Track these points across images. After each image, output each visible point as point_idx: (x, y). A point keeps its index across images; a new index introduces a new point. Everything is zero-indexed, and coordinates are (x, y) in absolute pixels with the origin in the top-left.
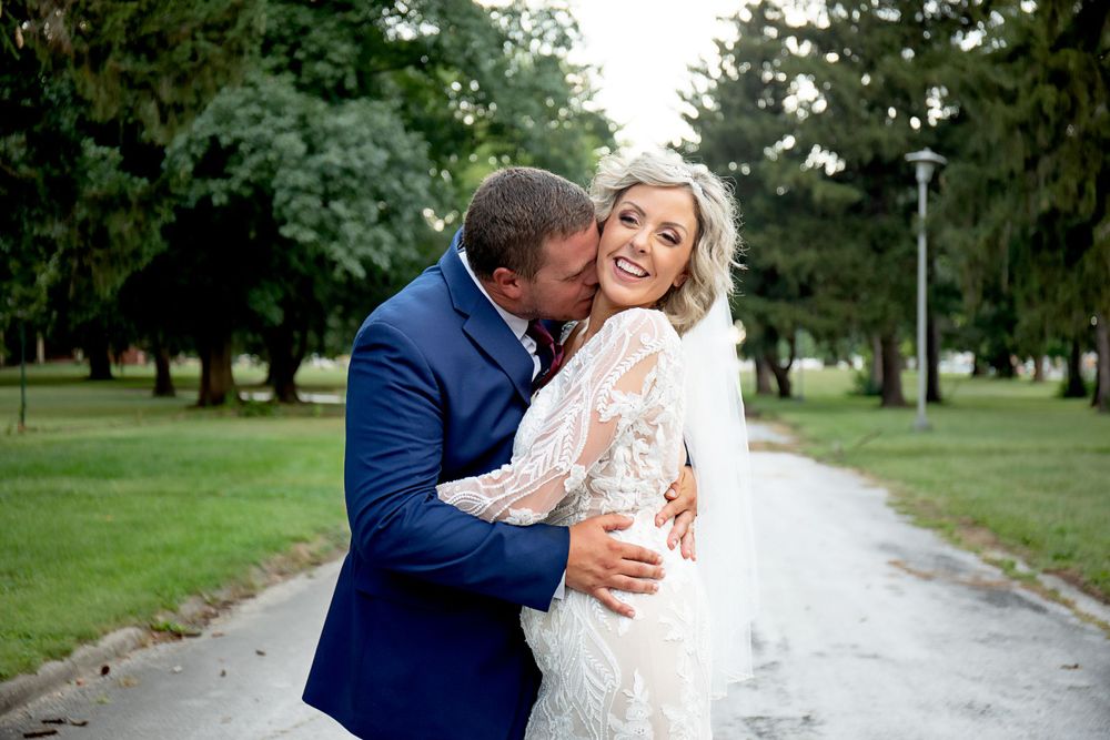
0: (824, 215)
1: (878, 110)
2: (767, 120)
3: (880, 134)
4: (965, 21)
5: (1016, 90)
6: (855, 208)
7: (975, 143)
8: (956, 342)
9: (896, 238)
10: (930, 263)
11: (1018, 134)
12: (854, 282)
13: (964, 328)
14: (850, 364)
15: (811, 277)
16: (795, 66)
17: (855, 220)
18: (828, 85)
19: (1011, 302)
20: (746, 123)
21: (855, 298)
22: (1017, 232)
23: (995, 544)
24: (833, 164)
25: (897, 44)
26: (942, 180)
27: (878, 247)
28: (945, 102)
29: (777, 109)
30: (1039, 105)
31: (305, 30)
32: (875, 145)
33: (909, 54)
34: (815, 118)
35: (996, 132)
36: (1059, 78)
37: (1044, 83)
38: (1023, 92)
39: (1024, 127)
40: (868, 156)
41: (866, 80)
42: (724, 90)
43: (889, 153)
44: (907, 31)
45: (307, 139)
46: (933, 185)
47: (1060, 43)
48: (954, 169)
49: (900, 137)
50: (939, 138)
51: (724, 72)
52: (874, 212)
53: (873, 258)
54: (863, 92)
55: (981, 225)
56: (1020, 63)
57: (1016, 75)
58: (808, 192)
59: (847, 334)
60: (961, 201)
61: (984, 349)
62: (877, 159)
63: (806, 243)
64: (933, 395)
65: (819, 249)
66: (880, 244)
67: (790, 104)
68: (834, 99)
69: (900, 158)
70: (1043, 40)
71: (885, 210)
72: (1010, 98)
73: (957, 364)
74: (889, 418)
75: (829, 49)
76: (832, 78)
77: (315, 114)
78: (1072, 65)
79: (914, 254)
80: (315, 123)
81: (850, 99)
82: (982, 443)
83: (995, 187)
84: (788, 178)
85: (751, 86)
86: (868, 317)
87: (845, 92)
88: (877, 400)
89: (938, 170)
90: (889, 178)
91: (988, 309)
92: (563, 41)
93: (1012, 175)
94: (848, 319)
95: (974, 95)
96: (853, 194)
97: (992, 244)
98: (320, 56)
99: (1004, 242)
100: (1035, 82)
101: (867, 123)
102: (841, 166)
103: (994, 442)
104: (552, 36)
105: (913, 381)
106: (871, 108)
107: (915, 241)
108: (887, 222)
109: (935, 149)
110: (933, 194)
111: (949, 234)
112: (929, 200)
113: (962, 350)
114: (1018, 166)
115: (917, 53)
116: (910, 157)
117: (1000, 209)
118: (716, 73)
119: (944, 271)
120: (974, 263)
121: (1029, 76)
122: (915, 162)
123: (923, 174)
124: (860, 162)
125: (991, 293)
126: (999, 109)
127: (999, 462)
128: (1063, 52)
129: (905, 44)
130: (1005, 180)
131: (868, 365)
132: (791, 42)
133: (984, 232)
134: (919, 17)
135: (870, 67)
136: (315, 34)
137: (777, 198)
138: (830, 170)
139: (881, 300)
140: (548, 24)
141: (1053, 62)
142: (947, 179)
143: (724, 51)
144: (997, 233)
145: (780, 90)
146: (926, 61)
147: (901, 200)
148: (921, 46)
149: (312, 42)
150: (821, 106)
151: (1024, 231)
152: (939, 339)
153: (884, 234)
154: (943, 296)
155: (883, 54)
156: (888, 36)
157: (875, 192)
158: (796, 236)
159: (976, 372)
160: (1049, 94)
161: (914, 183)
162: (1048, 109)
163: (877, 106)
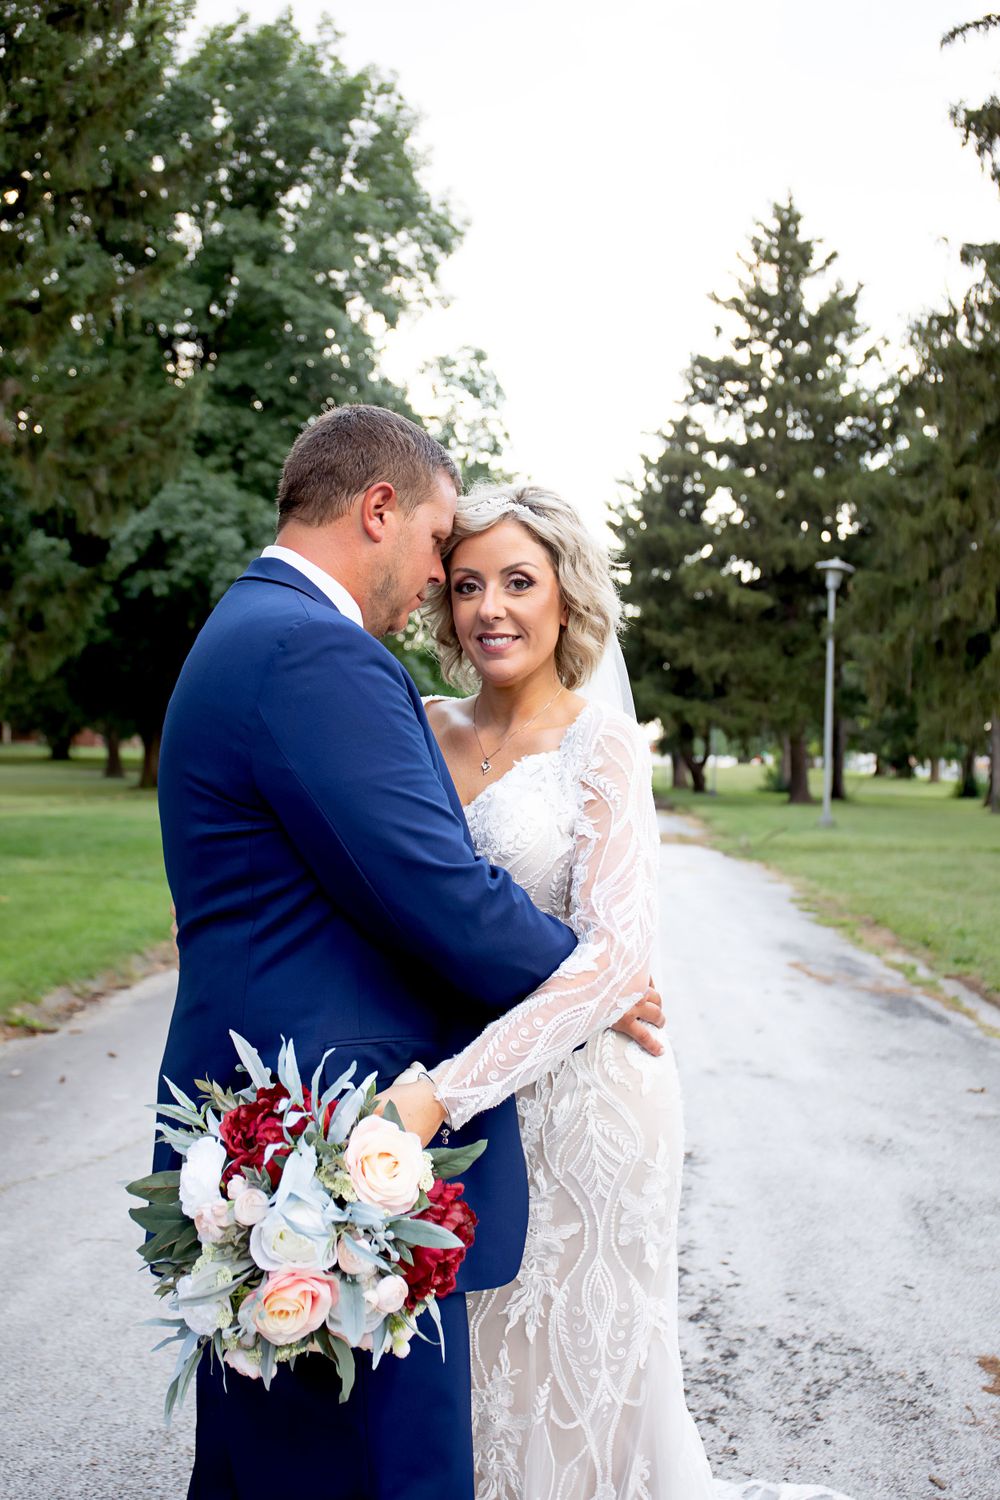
0: (739, 620)
1: (791, 523)
2: (687, 529)
3: (792, 544)
4: (873, 443)
5: (921, 504)
6: (768, 614)
7: (881, 556)
8: (860, 744)
9: (805, 643)
10: (837, 668)
11: (923, 544)
12: (766, 684)
13: (867, 730)
14: (763, 762)
15: (725, 678)
16: (714, 480)
17: (768, 626)
18: (744, 498)
19: (913, 707)
20: (666, 531)
21: (766, 700)
22: (920, 638)
23: (895, 945)
24: (749, 572)
25: (810, 461)
26: (850, 586)
27: (788, 651)
28: (853, 518)
29: (695, 518)
30: (943, 518)
31: (248, 432)
32: (788, 554)
33: (819, 472)
34: (732, 529)
35: (902, 542)
36: (963, 494)
37: (948, 497)
38: (928, 505)
39: (929, 538)
40: (781, 565)
41: (781, 494)
42: (648, 502)
43: (800, 563)
44: (820, 449)
45: (246, 536)
46: (842, 591)
47: (963, 460)
48: (860, 576)
49: (811, 547)
50: (848, 550)
51: (649, 485)
52: (785, 618)
53: (784, 661)
54: (777, 505)
55: (887, 631)
56: (924, 479)
57: (921, 489)
58: (724, 598)
59: (758, 733)
60: (868, 607)
61: (886, 751)
62: (789, 568)
63: (723, 644)
64: (837, 793)
65: (733, 652)
66: (791, 649)
67: (709, 516)
68: (751, 511)
69: (811, 567)
70: (947, 457)
71: (796, 616)
72: (916, 510)
73: (862, 764)
74: (796, 813)
75: (746, 465)
76: (748, 491)
77: (254, 511)
78: (974, 480)
79: (822, 659)
80: (254, 519)
81: (765, 512)
82: (882, 840)
83: (900, 595)
84: (705, 583)
85: (673, 497)
86: (778, 717)
87: (760, 504)
88: (785, 796)
89: (846, 577)
90: (800, 587)
91: (890, 713)
92: (495, 450)
93: (916, 584)
94: (760, 719)
95: (881, 506)
96: (766, 600)
97: (897, 649)
98: (262, 457)
99: (908, 647)
100: (939, 495)
101: (780, 534)
102: (757, 574)
103: (896, 840)
104: (485, 443)
105: (819, 779)
106: (785, 520)
107: (824, 646)
108: (798, 628)
109: (844, 559)
110: (841, 599)
111: (856, 640)
112: (838, 605)
113: (865, 751)
114: (923, 575)
115: (828, 472)
116: (820, 565)
117: (904, 616)
118: (642, 486)
119: (850, 678)
120: (879, 667)
121: (934, 490)
122: (825, 570)
123: (832, 582)
124: (773, 571)
125: (895, 698)
126: (906, 522)
127: (898, 860)
128: (966, 468)
129: (817, 463)
130: (911, 588)
131: (779, 763)
132: (710, 458)
133: (889, 639)
134: (830, 438)
135: (784, 482)
136: (258, 436)
137: (695, 603)
138: (745, 579)
139: (791, 702)
140: (480, 432)
141: (957, 477)
142: (855, 586)
143: (648, 466)
144: (902, 638)
145: (700, 502)
146: (836, 476)
147: (812, 608)
148: (831, 465)
149: (255, 443)
150: (738, 517)
151: (927, 639)
152: (844, 740)
153: (795, 640)
154: (849, 700)
155: (797, 470)
156: (802, 453)
157: (787, 600)
158: (712, 638)
159: (879, 772)
160: (952, 507)
161: (824, 592)
162: (951, 521)
163: (791, 518)
